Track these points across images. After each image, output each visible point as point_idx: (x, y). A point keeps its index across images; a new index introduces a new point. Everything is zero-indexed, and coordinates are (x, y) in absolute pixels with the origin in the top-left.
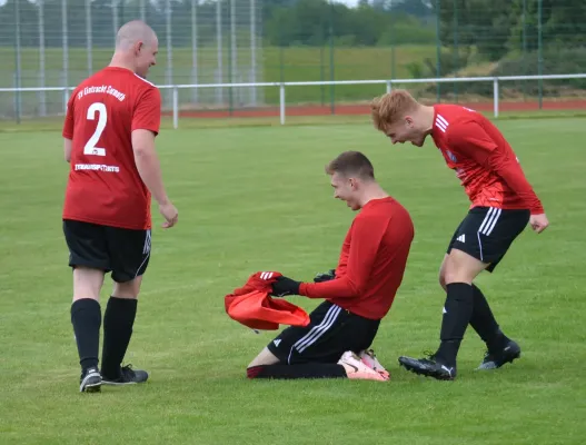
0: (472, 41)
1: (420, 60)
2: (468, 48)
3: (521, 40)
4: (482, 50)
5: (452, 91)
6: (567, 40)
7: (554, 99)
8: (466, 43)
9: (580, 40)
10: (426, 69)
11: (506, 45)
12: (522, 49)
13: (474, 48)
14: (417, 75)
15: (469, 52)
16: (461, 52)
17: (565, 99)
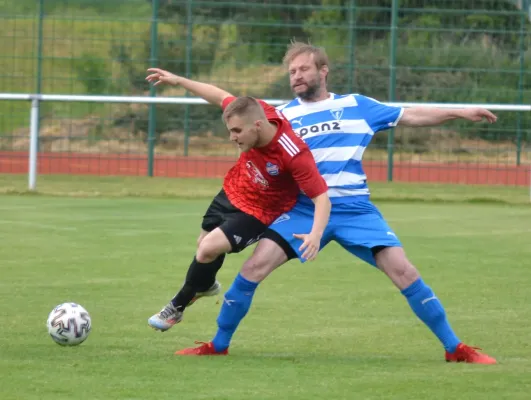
0: (225, 13)
1: (101, 49)
2: (217, 29)
3: (344, 14)
4: (248, 35)
5: (179, 127)
6: (446, 21)
7: (416, 159)
8: (213, 15)
9: (482, 25)
10: (115, 70)
11: (307, 25)
12: (343, 35)
13: (229, 28)
14: (95, 85)
15: (217, 36)
16: (200, 35)
17: (438, 158)
